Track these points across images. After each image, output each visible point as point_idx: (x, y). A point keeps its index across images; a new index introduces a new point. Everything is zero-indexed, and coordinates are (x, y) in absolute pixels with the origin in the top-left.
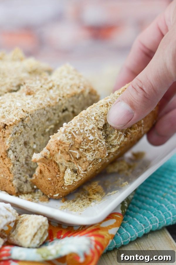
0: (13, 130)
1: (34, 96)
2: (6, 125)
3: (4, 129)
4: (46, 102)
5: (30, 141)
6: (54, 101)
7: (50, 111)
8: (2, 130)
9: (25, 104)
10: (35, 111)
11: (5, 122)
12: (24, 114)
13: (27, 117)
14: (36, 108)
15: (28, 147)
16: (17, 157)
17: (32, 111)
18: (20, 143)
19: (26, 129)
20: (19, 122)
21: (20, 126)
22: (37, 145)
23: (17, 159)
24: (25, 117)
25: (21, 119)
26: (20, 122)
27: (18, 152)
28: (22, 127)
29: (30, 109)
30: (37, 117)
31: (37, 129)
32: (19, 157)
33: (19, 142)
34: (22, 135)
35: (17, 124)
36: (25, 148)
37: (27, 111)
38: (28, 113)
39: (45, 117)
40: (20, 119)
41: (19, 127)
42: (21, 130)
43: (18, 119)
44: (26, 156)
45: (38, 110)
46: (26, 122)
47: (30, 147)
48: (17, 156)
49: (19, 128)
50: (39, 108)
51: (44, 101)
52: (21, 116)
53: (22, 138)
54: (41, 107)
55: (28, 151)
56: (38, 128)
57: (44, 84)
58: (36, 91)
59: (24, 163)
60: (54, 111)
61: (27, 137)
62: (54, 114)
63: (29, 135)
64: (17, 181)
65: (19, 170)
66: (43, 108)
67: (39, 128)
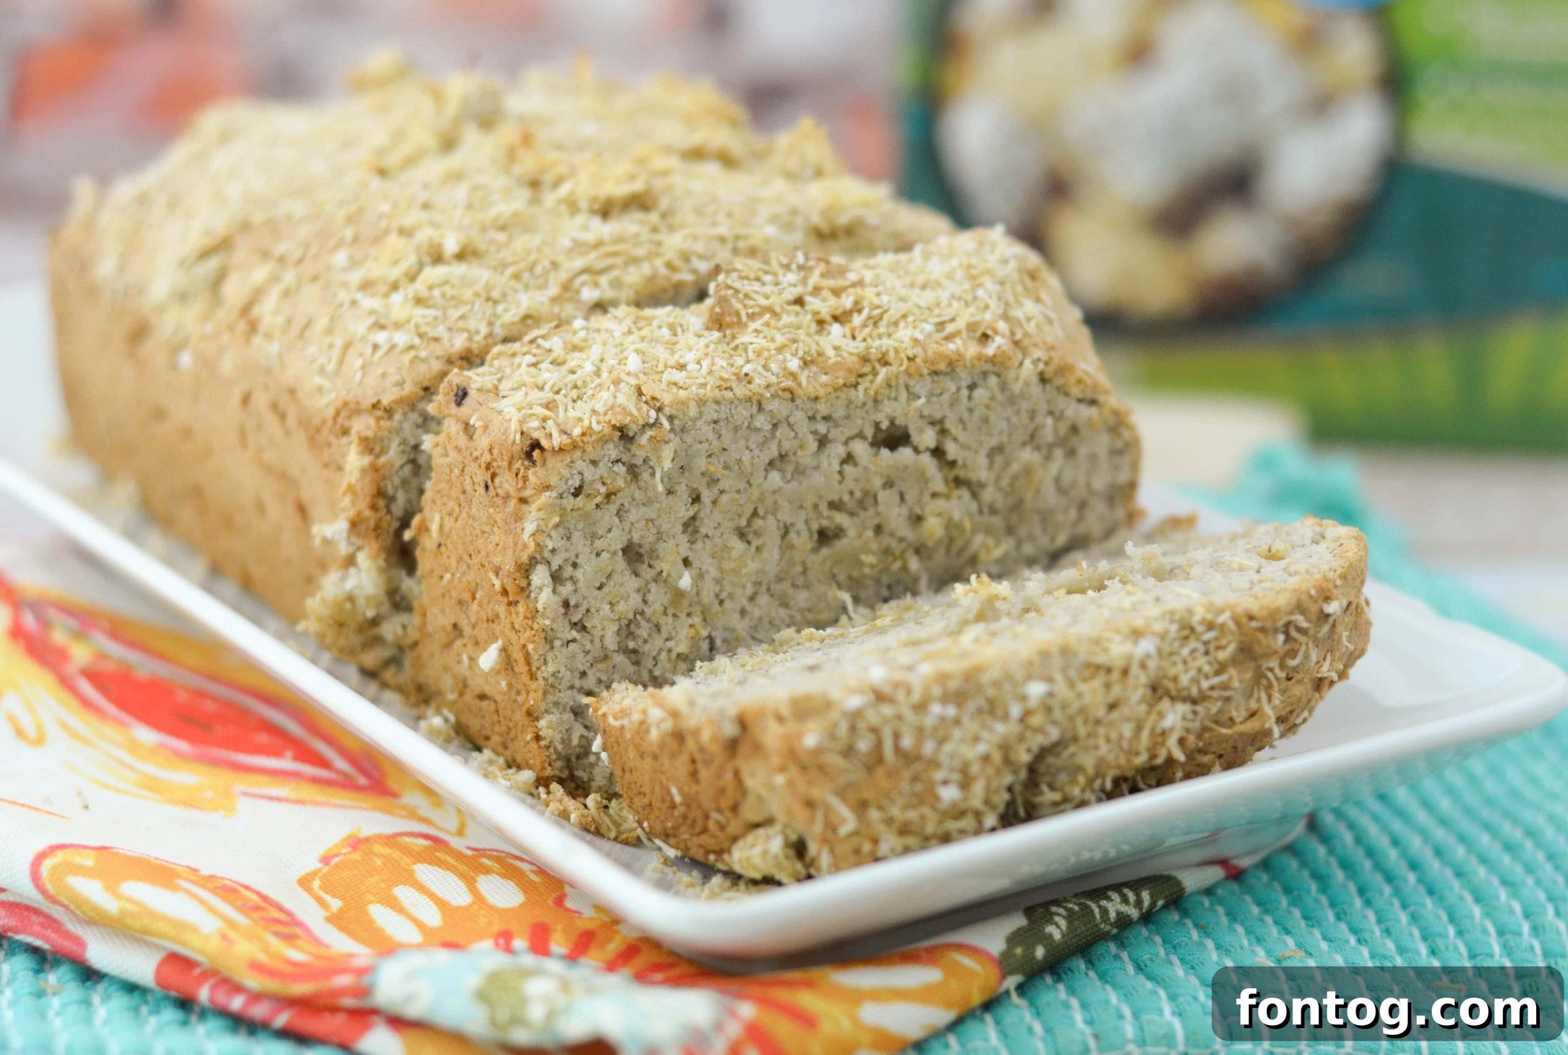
0: (565, 472)
1: (734, 337)
2: (536, 445)
3: (526, 463)
4: (777, 376)
5: (661, 546)
6: (824, 378)
7: (792, 420)
8: (518, 465)
9: (661, 367)
10: (701, 402)
11: (535, 429)
12: (638, 410)
13: (647, 426)
14: (709, 392)
15: (647, 573)
16: (577, 606)
17: (684, 403)
18: (599, 544)
19: (642, 484)
20: (603, 440)
21: (606, 459)
22: (700, 576)
23: (575, 619)
24: (641, 422)
25: (614, 427)
26: (611, 446)
27: (580, 585)
28: (620, 469)
29: (675, 390)
30: (711, 436)
31: (707, 496)
32: (588, 611)
33: (594, 536)
34: (613, 508)
35: (589, 449)
36: (627, 573)
37: (658, 396)
38: (659, 410)
39: (762, 445)
40: (607, 430)
41: (601, 464)
42: (608, 481)
43: (596, 428)
44: (631, 616)
45: (717, 402)
46: (641, 447)
47: (658, 577)
48: (572, 603)
49: (602, 470)
50: (728, 395)
51: (766, 367)
52: (619, 417)
53: (616, 520)
54: (740, 391)
55: (643, 591)
56: (716, 491)
57: (817, 291)
58: (752, 317)
59: (611, 642)
60: (822, 428)
61: (642, 524)
62: (823, 442)
63: (659, 516)
64: (561, 722)
65: (584, 674)
66: (749, 400)
67: (722, 492)
